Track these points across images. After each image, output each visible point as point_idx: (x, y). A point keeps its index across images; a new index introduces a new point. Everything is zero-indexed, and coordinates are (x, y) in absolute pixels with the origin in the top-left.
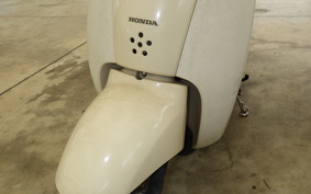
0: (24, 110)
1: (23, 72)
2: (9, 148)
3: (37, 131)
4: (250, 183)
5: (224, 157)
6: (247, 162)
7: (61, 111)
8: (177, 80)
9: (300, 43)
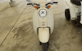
0: (13, 40)
1: (6, 33)
2: (16, 47)
3: (19, 42)
4: (57, 38)
5: (53, 36)
6: (56, 35)
7: (21, 38)
8: (47, 27)
9: (57, 14)
